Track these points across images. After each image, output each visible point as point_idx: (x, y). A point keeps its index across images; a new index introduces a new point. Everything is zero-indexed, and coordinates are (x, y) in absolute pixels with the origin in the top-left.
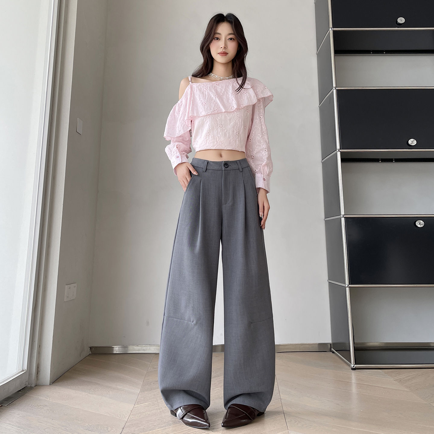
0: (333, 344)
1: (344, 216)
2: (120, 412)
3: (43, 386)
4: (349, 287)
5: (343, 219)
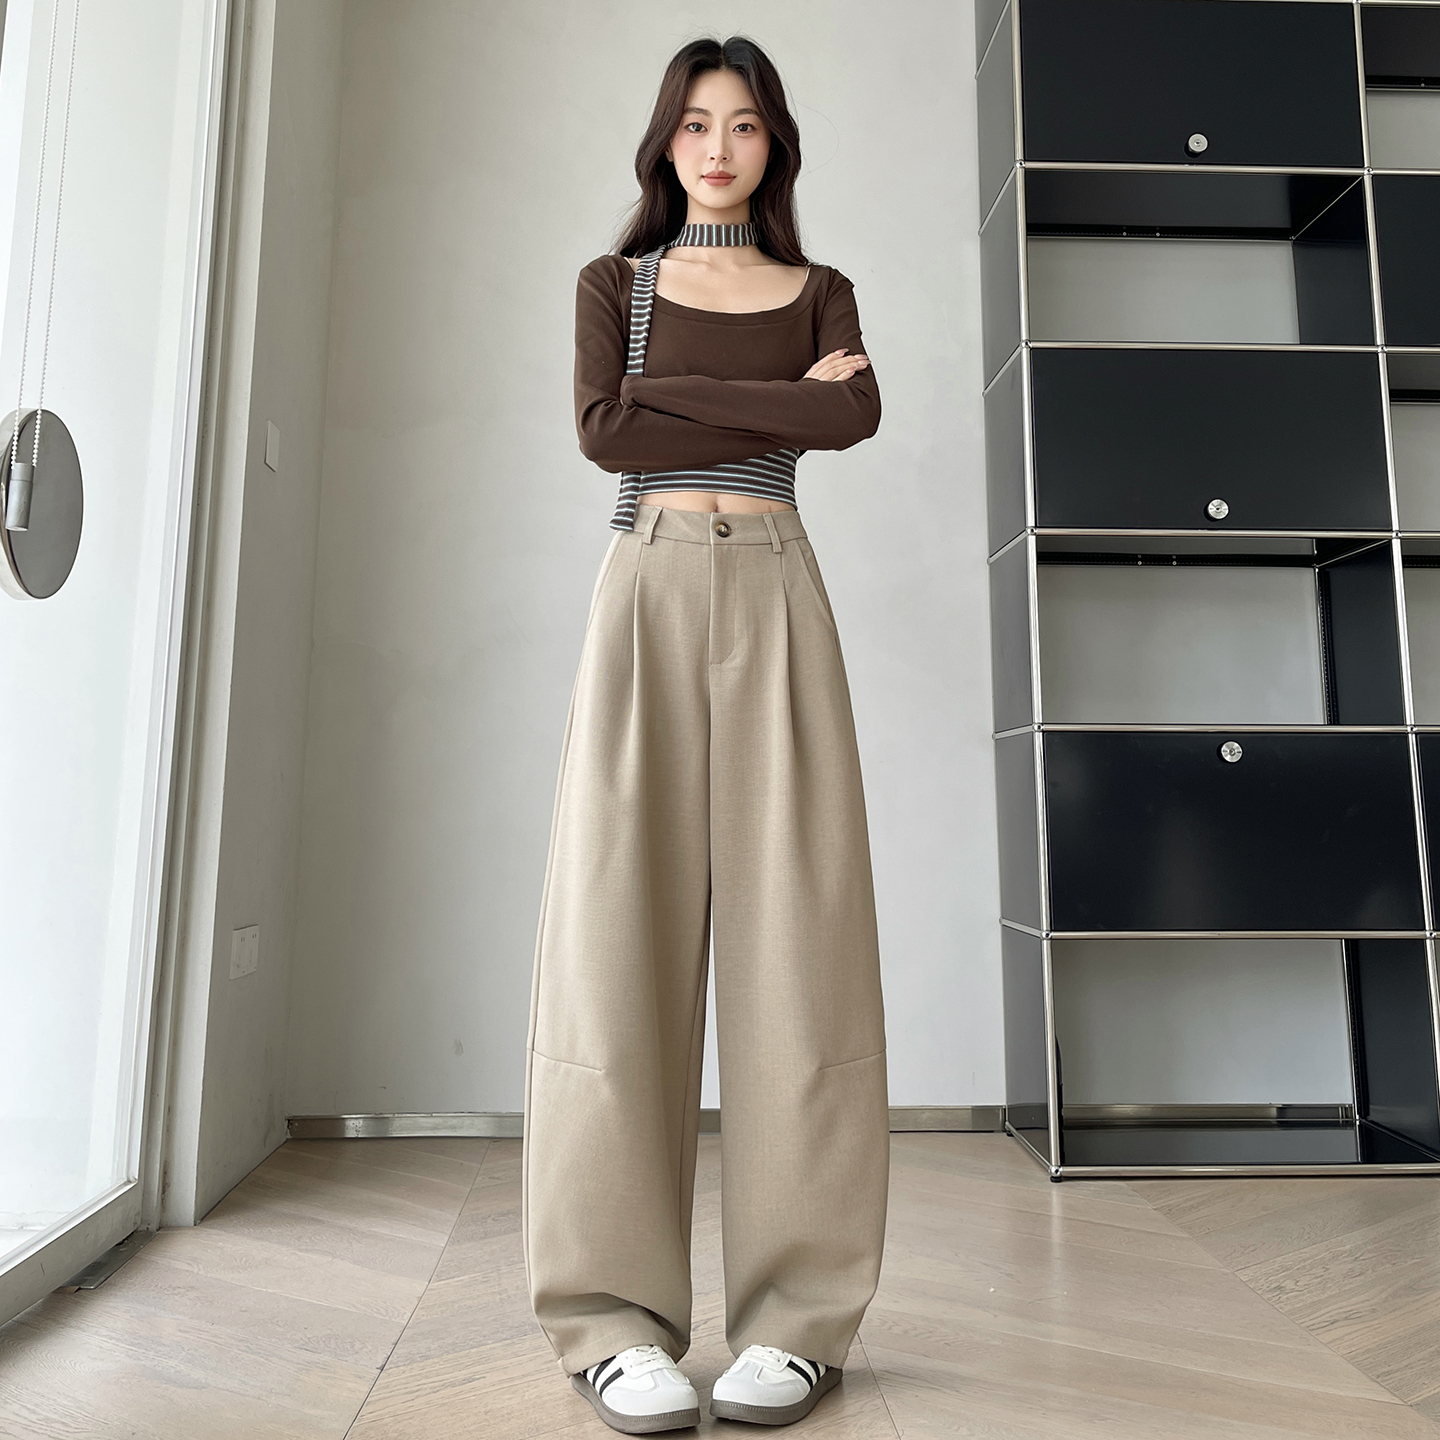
1: (1042, 727)
3: (179, 1227)
4: (1051, 939)
5: (1039, 738)
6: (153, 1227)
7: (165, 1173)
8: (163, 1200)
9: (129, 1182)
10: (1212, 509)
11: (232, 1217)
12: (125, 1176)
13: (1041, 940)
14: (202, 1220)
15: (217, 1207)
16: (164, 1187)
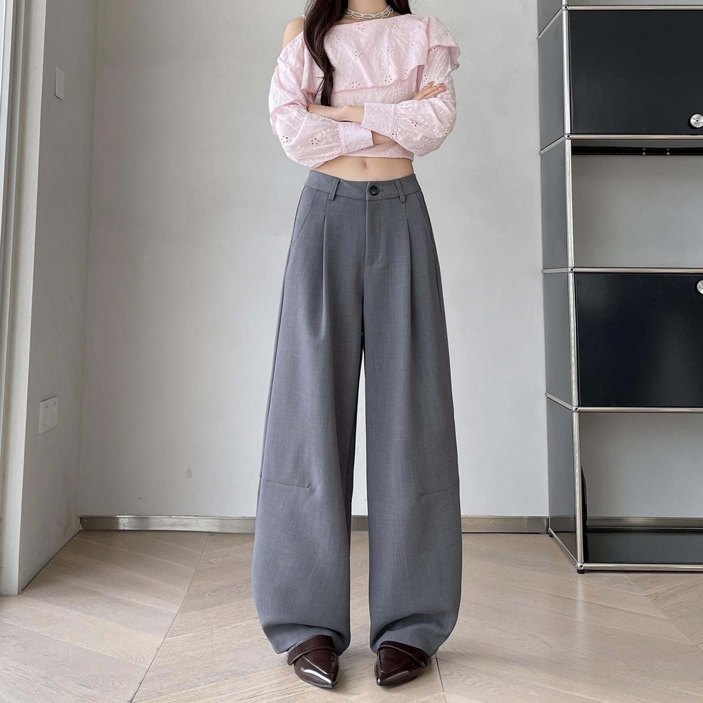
0: (553, 518)
2: (136, 651)
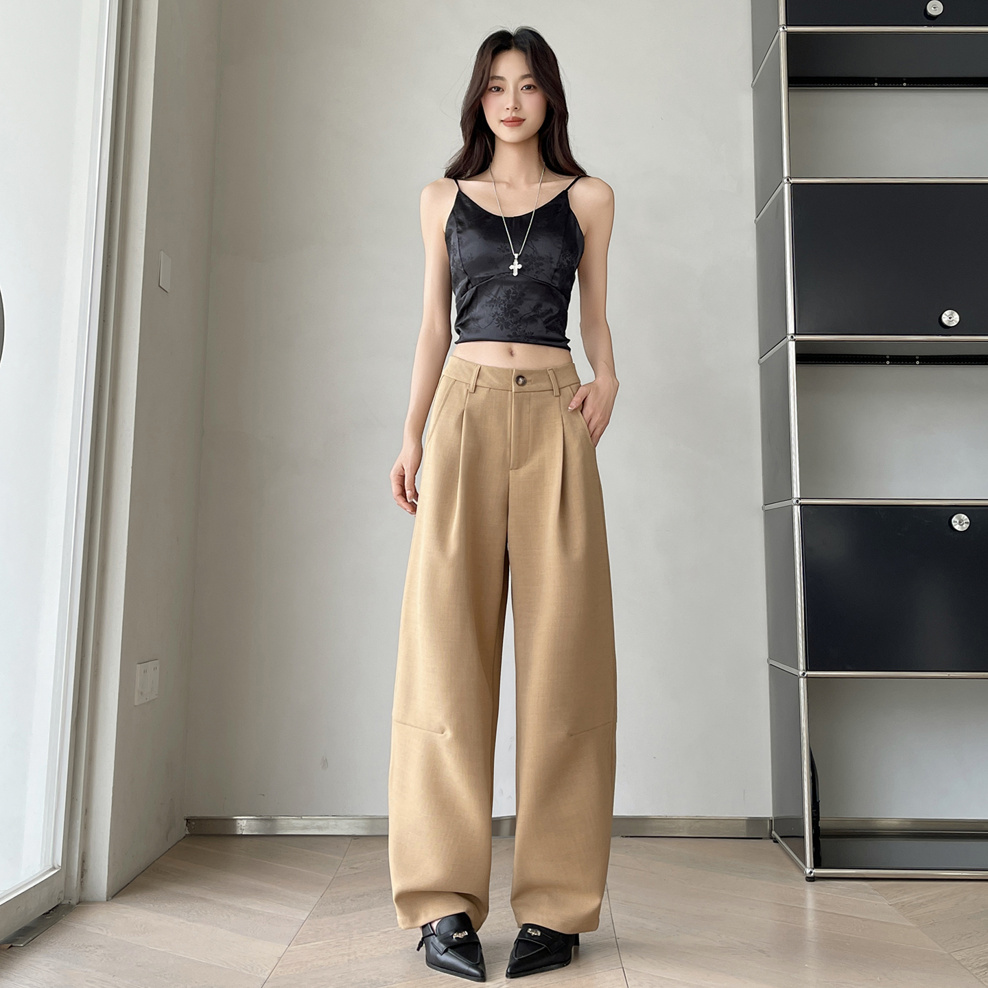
0: (777, 819)
1: (800, 502)
3: (94, 902)
4: (807, 677)
5: (797, 510)
6: (74, 902)
7: (84, 861)
8: (82, 882)
9: (54, 868)
10: (945, 319)
11: (137, 895)
12: (50, 863)
13: (798, 678)
14: (113, 897)
15: (124, 889)
16: (82, 872)
